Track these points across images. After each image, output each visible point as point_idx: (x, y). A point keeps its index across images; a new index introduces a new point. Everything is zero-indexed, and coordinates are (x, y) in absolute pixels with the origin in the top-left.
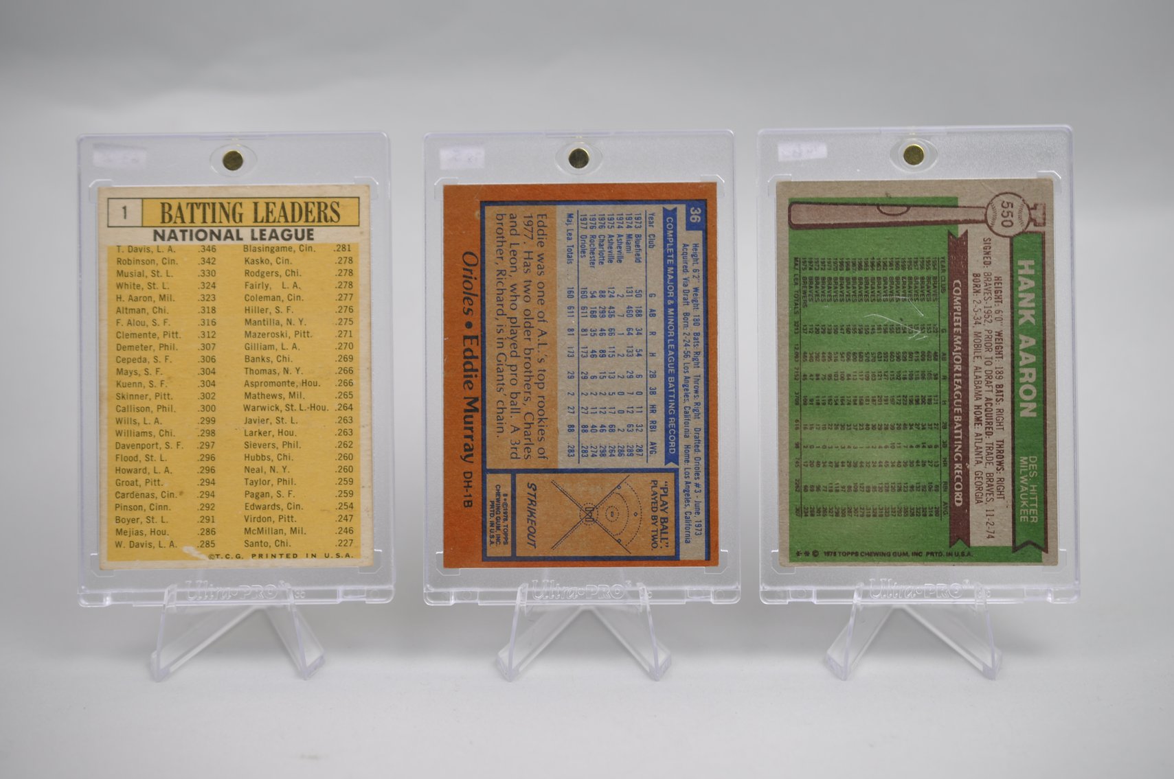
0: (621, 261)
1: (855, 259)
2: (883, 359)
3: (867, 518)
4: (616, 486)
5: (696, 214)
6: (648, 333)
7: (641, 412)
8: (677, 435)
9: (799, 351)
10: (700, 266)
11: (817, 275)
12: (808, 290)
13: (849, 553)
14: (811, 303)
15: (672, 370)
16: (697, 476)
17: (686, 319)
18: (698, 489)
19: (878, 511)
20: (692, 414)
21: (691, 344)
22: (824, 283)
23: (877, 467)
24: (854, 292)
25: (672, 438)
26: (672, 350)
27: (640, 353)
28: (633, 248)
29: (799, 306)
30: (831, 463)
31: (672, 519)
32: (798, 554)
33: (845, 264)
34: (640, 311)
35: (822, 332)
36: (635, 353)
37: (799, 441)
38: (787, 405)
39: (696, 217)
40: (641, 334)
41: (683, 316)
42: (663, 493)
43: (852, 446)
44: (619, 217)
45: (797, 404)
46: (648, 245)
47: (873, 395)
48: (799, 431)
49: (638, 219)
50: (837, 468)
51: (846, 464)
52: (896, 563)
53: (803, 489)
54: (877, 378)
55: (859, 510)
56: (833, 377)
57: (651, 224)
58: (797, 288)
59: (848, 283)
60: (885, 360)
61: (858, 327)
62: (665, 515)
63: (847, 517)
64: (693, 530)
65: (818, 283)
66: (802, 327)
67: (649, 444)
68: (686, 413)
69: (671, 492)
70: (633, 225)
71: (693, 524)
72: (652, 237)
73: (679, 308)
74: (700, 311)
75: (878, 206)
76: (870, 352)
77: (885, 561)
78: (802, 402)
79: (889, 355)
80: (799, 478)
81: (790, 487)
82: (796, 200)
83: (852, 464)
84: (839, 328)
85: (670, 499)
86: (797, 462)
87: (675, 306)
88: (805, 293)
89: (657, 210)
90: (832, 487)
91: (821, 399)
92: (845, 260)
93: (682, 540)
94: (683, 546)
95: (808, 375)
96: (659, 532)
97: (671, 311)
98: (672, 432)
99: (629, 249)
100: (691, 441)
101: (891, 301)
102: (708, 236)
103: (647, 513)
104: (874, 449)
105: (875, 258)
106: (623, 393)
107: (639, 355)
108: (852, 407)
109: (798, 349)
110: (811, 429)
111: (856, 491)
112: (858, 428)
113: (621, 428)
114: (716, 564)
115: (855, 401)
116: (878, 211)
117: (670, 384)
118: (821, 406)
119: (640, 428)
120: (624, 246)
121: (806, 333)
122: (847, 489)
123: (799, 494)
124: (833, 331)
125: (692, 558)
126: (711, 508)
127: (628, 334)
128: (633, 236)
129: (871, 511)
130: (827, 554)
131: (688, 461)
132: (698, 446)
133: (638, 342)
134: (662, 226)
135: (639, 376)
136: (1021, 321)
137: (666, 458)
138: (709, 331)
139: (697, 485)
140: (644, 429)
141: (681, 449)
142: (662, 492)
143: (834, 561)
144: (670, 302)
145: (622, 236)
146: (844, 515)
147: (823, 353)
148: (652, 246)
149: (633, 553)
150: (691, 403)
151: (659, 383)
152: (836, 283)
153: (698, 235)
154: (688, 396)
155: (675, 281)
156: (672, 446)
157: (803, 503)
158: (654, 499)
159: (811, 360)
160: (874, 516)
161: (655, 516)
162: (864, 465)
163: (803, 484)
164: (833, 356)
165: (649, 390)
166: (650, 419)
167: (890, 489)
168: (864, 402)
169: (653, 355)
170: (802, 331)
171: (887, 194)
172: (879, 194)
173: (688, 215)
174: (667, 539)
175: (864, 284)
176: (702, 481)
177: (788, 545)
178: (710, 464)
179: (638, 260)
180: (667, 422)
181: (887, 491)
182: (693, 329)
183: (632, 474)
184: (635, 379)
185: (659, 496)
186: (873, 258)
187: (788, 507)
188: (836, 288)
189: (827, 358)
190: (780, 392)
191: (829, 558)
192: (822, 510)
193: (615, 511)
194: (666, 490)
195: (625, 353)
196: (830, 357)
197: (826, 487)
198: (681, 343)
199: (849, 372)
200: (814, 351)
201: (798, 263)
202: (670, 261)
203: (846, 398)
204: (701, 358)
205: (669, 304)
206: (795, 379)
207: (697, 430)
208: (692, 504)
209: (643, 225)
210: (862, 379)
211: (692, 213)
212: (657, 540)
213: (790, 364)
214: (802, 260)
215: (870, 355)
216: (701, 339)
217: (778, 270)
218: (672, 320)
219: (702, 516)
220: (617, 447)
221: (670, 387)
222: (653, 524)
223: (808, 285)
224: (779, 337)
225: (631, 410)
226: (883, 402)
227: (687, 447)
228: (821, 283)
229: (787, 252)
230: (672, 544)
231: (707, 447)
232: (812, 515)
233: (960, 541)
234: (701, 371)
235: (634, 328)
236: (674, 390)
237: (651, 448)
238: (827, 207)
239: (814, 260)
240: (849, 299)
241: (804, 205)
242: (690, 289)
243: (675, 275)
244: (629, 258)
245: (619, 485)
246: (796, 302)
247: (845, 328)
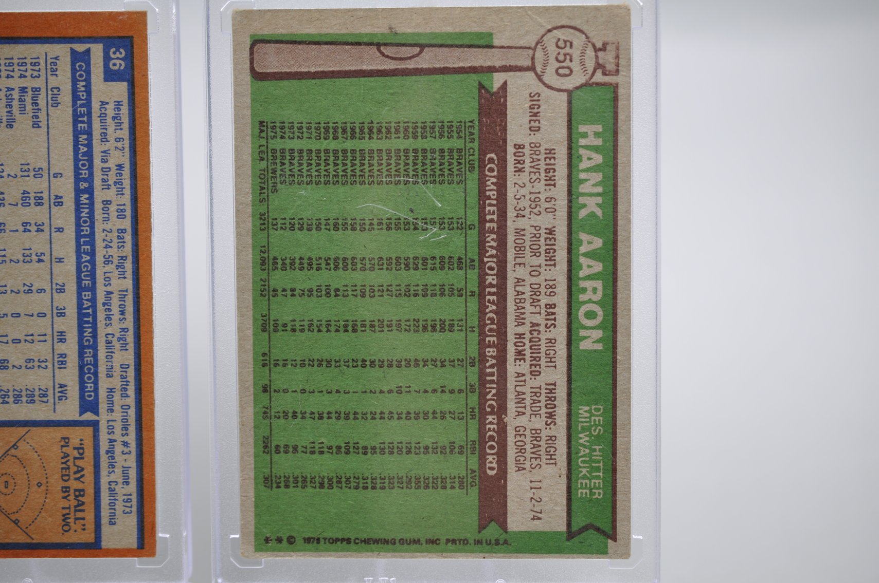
0: (11, 126)
1: (345, 123)
2: (385, 266)
3: (364, 491)
4: (12, 445)
5: (118, 58)
6: (53, 230)
7: (45, 341)
8: (96, 374)
9: (266, 255)
10: (125, 133)
11: (292, 147)
12: (279, 167)
13: (337, 540)
14: (283, 186)
15: (87, 282)
16: (124, 432)
17: (106, 210)
18: (126, 450)
19: (378, 481)
20: (117, 345)
21: (114, 245)
22: (301, 158)
23: (378, 420)
24: (343, 171)
25: (89, 378)
26: (87, 253)
27: (42, 258)
28: (29, 107)
29: (265, 191)
30: (313, 413)
31: (90, 491)
32: (267, 540)
33: (331, 130)
34: (41, 198)
35: (299, 229)
36: (34, 258)
37: (268, 383)
38: (250, 332)
39: (118, 64)
40: (42, 231)
41: (103, 206)
42: (78, 456)
43: (342, 391)
44: (8, 61)
45: (264, 330)
46: (50, 102)
47: (372, 319)
48: (267, 368)
49: (35, 65)
50: (320, 421)
51: (333, 416)
52: (403, 554)
53: (273, 449)
54: (377, 294)
55: (352, 479)
56: (315, 293)
57: (54, 72)
58: (263, 164)
59: (337, 158)
60: (387, 269)
61: (349, 222)
62: (79, 486)
63: (335, 490)
64: (119, 506)
65: (292, 158)
66: (270, 220)
67: (57, 386)
68: (108, 342)
69: (89, 453)
70: (28, 74)
71: (120, 498)
72: (55, 91)
73: (96, 193)
74: (127, 199)
75: (378, 45)
76: (367, 257)
77: (388, 551)
78: (272, 327)
79: (394, 261)
80: (267, 434)
81: (255, 446)
82: (261, 38)
83: (342, 415)
84: (323, 222)
85: (87, 464)
86: (265, 413)
87: (90, 191)
88: (274, 172)
89: (62, 51)
90: (314, 447)
91: (297, 324)
92: (331, 125)
93: (105, 520)
94: (106, 529)
95: (280, 290)
96: (72, 509)
97: (84, 198)
98: (89, 369)
99: (23, 109)
100: (116, 382)
101: (396, 184)
102: (137, 90)
103: (56, 483)
104: (372, 395)
105: (375, 122)
106: (18, 315)
107: (40, 261)
108: (342, 334)
109: (264, 253)
110: (285, 365)
111: (347, 453)
112: (351, 364)
113: (17, 364)
114: (152, 554)
115: (346, 326)
116: (378, 54)
117: (85, 302)
118: (298, 333)
119: (43, 365)
120: (15, 103)
121: (277, 230)
122: (334, 450)
123: (268, 457)
124: (314, 227)
125: (119, 546)
126: (146, 476)
127: (25, 231)
128: (29, 90)
129: (369, 481)
130: (308, 540)
131: (112, 411)
132: (126, 390)
133: (38, 243)
134: (69, 75)
135: (40, 291)
136: (583, 213)
137: (81, 406)
138: (139, 227)
139: (125, 444)
140: (49, 365)
141: (103, 393)
142: (76, 454)
143: (317, 550)
144: (83, 185)
145: (13, 89)
146: (331, 487)
147: (301, 259)
148: (56, 105)
149: (37, 539)
150: (115, 328)
151: (69, 301)
152: (319, 158)
153: (120, 89)
154: (110, 319)
155: (89, 155)
156: (89, 389)
157: (274, 470)
158: (65, 463)
159: (284, 269)
160: (374, 488)
161: (66, 488)
162: (359, 416)
163: (274, 444)
164: (315, 262)
165: (55, 311)
166: (57, 352)
167: (395, 450)
168: (359, 328)
169: (60, 260)
170: (271, 227)
171: (391, 28)
172: (378, 28)
173: (107, 58)
174: (83, 519)
175: (358, 159)
176: (132, 438)
177: (252, 528)
178: (143, 415)
179: (36, 125)
180: (81, 355)
181: (391, 453)
182: (116, 223)
183: (34, 428)
184: (35, 296)
185: (71, 458)
186: (372, 122)
187: (252, 475)
188: (319, 165)
189: (306, 265)
190: (241, 314)
191: (310, 546)
192: (300, 479)
193: (11, 481)
194: (81, 451)
195: (21, 258)
196: (310, 264)
197: (306, 448)
198: (99, 244)
199: (337, 287)
200: (288, 257)
201: (265, 128)
202: (83, 125)
203: (333, 323)
204: (129, 265)
205: (82, 187)
206: (261, 294)
207: (125, 367)
208: (118, 470)
209: (43, 73)
210: (356, 296)
211: (112, 56)
212: (69, 520)
213: (254, 274)
214: (270, 125)
215: (367, 262)
216: (128, 237)
217: (236, 138)
218: (87, 211)
219: (133, 488)
220: (11, 390)
221: (85, 306)
222: (64, 498)
223: (278, 161)
224: (239, 236)
225: (30, 339)
226: (386, 329)
227: (111, 390)
228: (297, 158)
229: (248, 112)
230: (91, 526)
231: (139, 390)
232: (287, 486)
233: (493, 523)
234: (128, 283)
235: (33, 222)
236: (90, 311)
237: (59, 392)
238: (305, 47)
239: (286, 125)
240: (338, 181)
241: (273, 45)
242: (110, 166)
243: (90, 146)
244: (23, 122)
245: (15, 445)
246: (262, 185)
247: (331, 222)
